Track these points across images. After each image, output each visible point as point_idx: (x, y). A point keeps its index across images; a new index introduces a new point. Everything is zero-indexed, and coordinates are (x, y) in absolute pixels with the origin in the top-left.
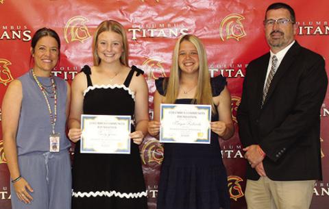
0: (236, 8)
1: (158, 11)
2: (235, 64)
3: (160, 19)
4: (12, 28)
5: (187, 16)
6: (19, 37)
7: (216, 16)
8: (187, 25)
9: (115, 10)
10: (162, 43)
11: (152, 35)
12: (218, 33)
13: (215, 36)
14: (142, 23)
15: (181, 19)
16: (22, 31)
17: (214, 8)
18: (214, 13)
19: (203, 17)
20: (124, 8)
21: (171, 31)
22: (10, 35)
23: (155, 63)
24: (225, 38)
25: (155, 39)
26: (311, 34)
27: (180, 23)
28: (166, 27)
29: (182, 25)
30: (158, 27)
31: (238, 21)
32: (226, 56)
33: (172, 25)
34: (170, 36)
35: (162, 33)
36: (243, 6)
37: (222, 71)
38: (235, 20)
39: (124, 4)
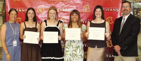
0: (88, 3)
1: (65, 4)
2: (87, 19)
3: (66, 6)
4: (22, 8)
5: (73, 5)
6: (24, 11)
7: (82, 5)
8: (73, 8)
9: (52, 3)
10: (66, 13)
11: (63, 11)
12: (82, 10)
13: (82, 11)
14: (61, 7)
15: (72, 6)
16: (25, 9)
17: (81, 3)
18: (81, 5)
19: (78, 6)
20: (55, 3)
21: (69, 9)
22: (21, 10)
23: (64, 19)
24: (84, 12)
25: (64, 12)
26: (109, 11)
27: (71, 7)
28: (67, 8)
29: (72, 8)
30: (65, 8)
31: (88, 7)
32: (85, 17)
33: (69, 8)
34: (68, 11)
35: (66, 10)
36: (89, 2)
37: (84, 21)
38: (87, 7)
39: (55, 2)
